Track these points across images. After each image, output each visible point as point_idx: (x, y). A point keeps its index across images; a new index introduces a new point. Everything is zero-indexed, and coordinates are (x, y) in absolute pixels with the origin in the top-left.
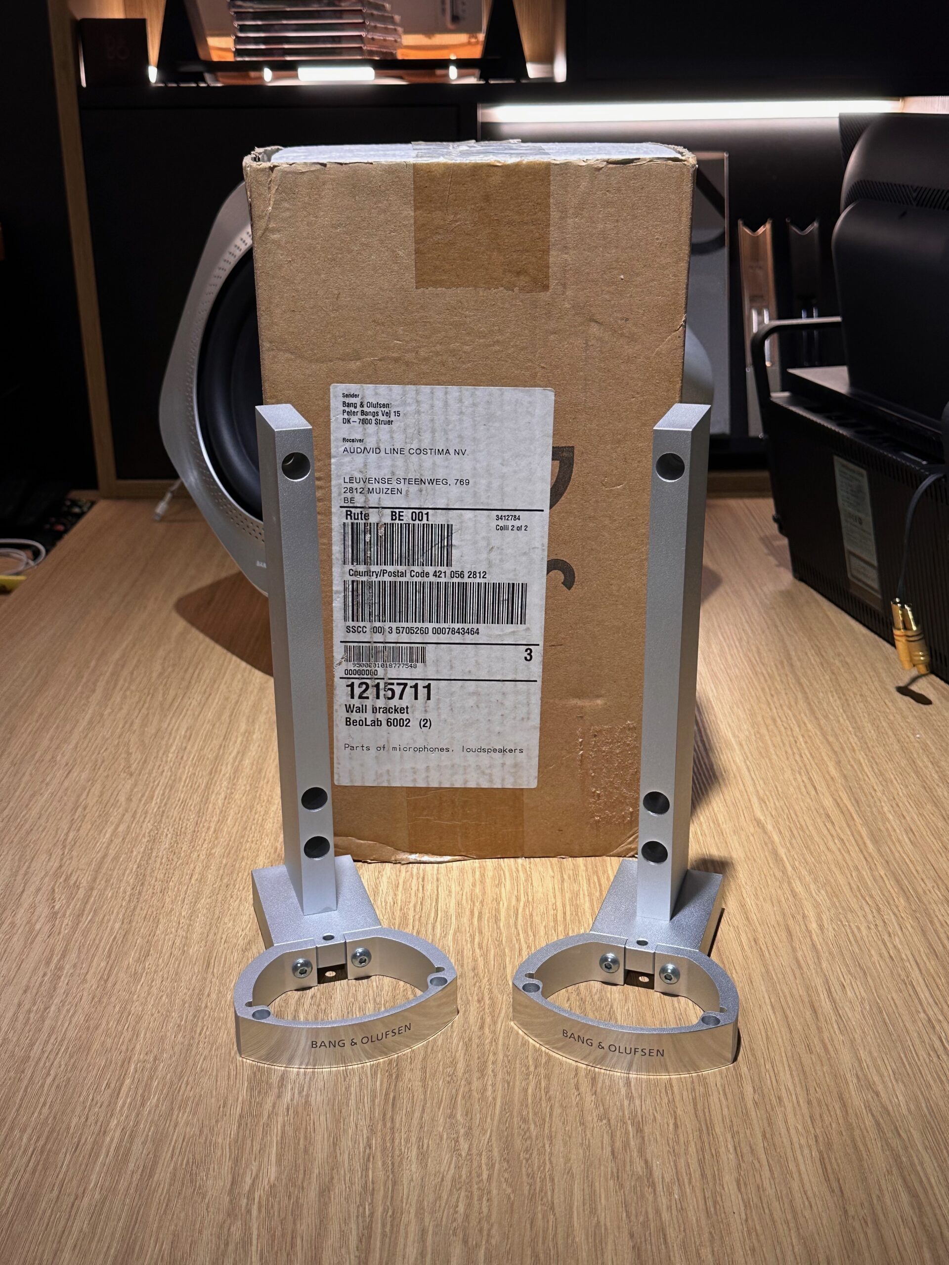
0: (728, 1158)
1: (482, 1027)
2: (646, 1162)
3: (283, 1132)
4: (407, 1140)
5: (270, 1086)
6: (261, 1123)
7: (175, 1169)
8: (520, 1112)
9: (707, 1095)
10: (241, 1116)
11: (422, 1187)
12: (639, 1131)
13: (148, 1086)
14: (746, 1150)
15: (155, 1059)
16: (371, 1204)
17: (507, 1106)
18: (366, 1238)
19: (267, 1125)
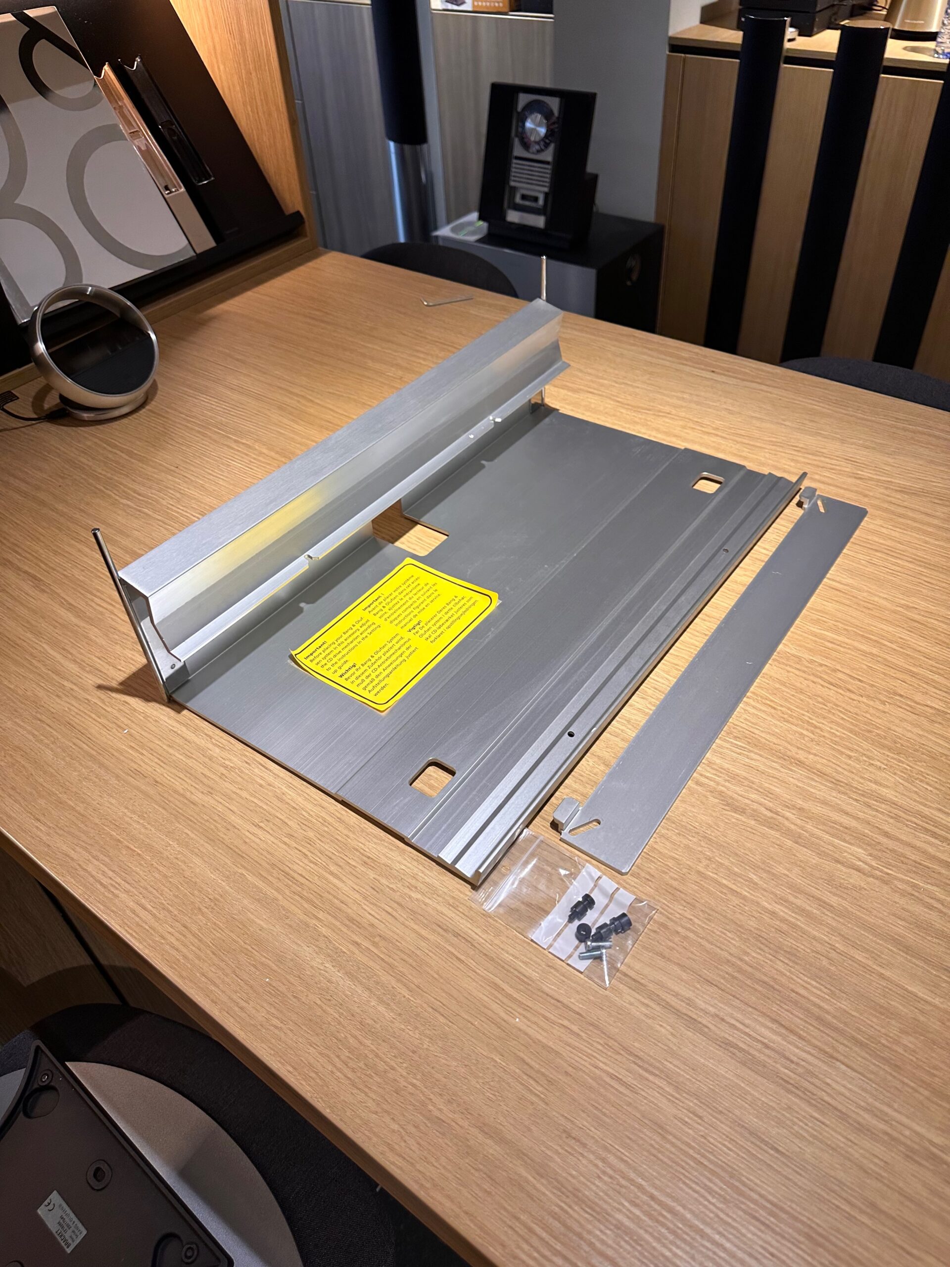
0: (936, 677)
1: (775, 708)
2: (927, 706)
3: (823, 831)
4: (860, 783)
5: (772, 818)
6: (809, 837)
7: (829, 892)
8: (861, 730)
9: (885, 659)
10: (797, 843)
11: (903, 794)
12: (901, 696)
13: (735, 874)
14: (934, 669)
15: (709, 860)
16: (907, 821)
17: (851, 731)
18: (934, 835)
19: (812, 835)
